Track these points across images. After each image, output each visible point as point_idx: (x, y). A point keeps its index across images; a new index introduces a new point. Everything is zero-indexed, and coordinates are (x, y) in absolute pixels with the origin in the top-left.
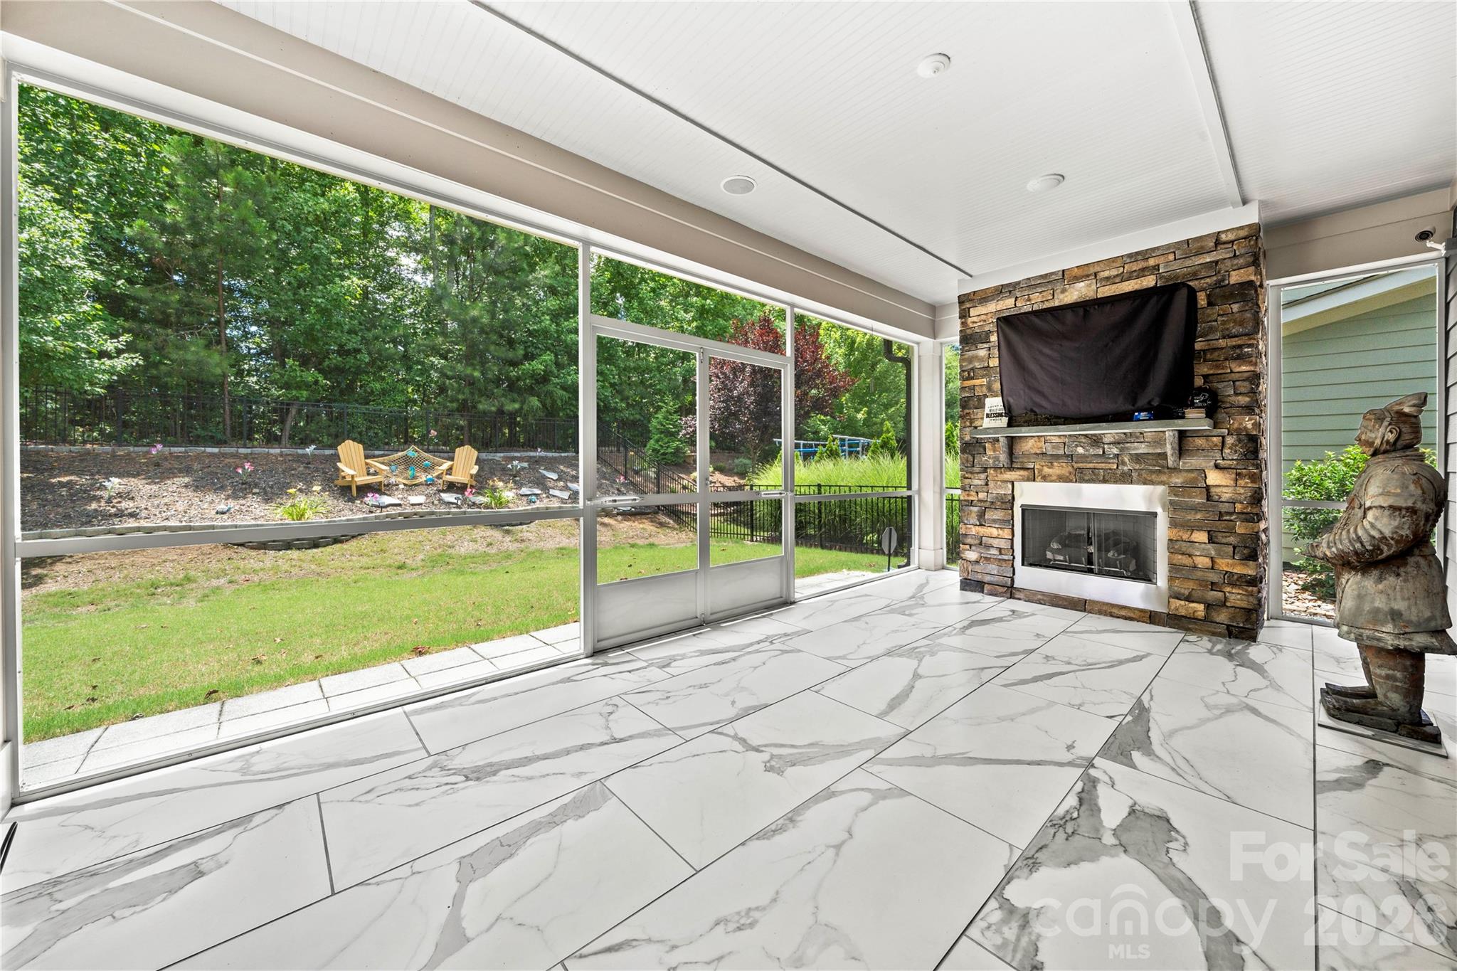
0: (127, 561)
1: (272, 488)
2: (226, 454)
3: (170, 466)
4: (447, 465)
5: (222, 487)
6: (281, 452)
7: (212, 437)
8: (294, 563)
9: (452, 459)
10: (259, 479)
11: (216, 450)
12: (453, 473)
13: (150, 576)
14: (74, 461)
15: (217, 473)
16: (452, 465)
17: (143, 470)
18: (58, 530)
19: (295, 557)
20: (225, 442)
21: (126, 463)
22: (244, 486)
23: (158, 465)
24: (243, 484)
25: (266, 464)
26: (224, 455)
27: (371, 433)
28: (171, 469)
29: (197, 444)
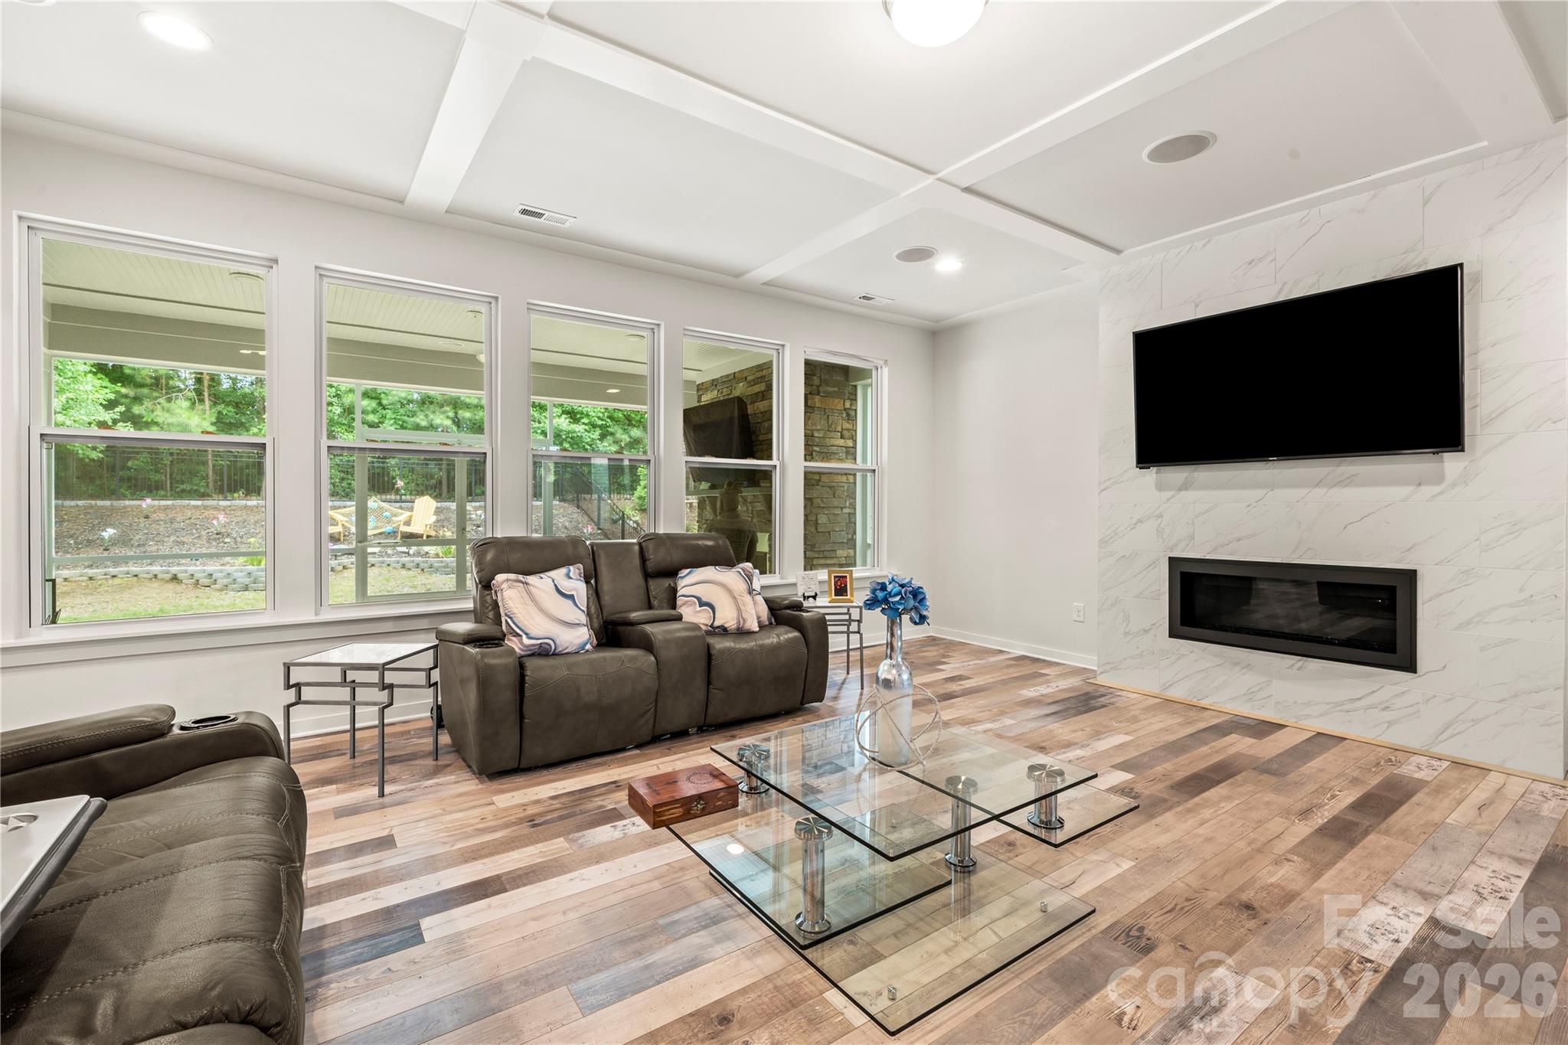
0: (117, 597)
1: (241, 537)
2: (207, 506)
3: (157, 518)
4: (406, 515)
5: (199, 537)
6: (258, 504)
7: (196, 491)
8: (248, 602)
9: (411, 509)
10: (232, 529)
11: (199, 503)
12: (412, 525)
13: (133, 609)
14: (80, 514)
15: (196, 524)
16: (411, 517)
17: (136, 522)
18: (67, 572)
19: (250, 597)
20: (208, 495)
21: (121, 516)
22: (218, 536)
23: (147, 517)
24: (217, 534)
25: (241, 516)
26: (205, 507)
27: (344, 484)
28: (158, 521)
29: (181, 498)
